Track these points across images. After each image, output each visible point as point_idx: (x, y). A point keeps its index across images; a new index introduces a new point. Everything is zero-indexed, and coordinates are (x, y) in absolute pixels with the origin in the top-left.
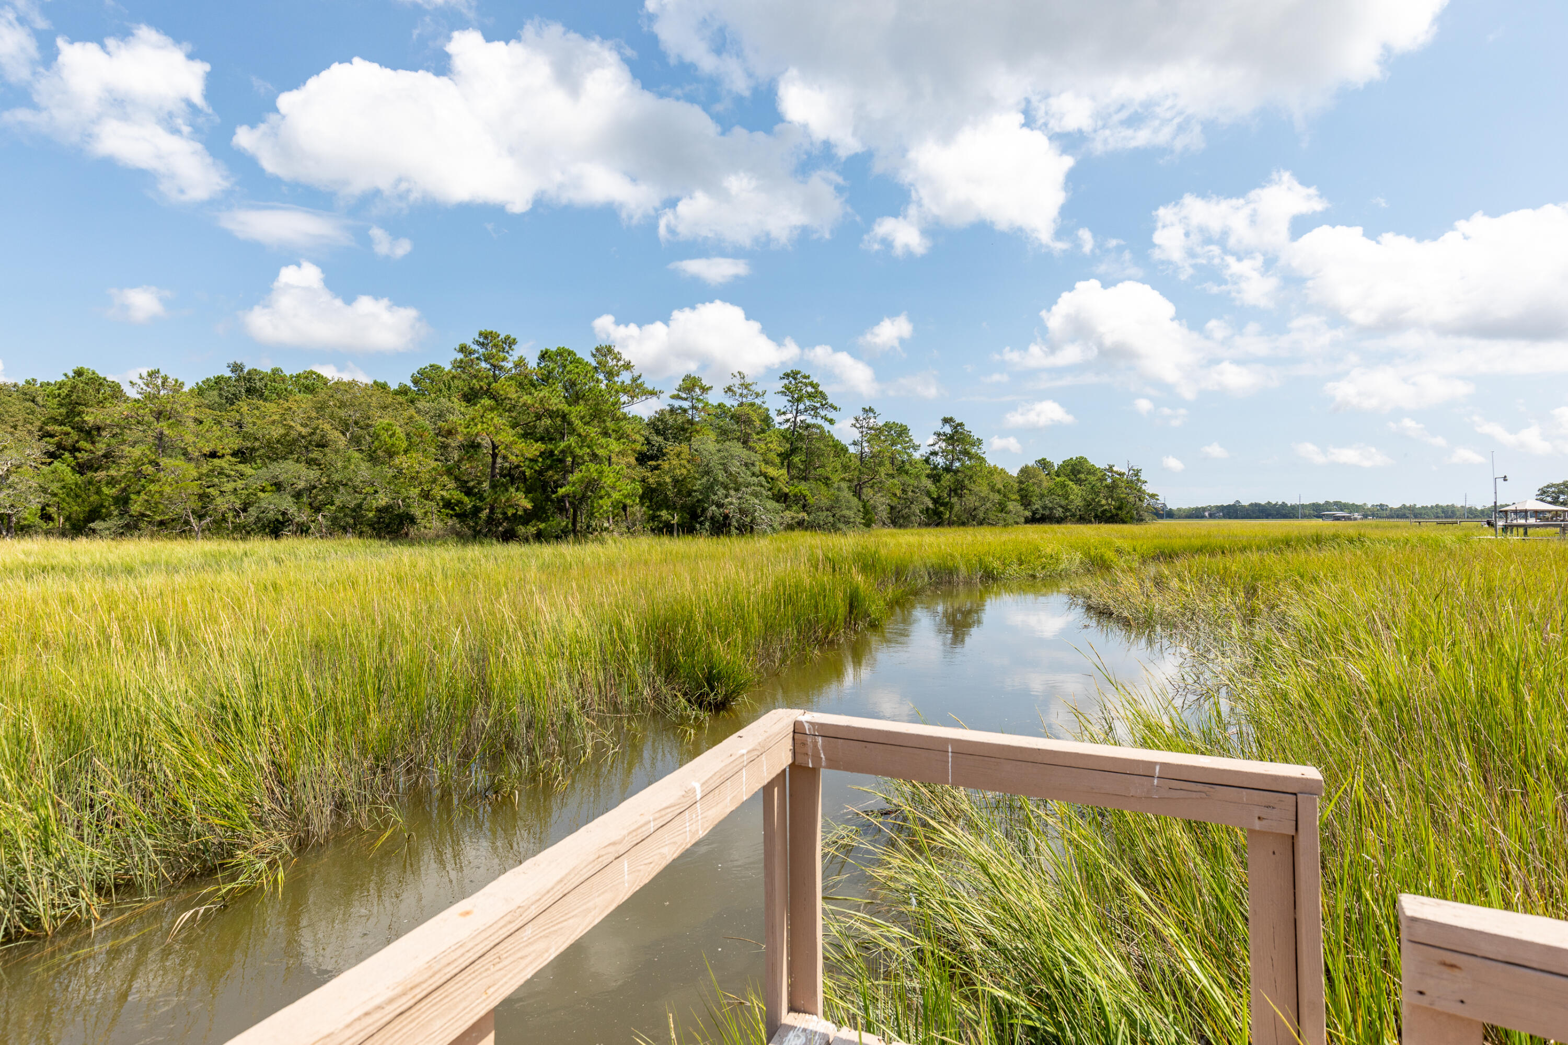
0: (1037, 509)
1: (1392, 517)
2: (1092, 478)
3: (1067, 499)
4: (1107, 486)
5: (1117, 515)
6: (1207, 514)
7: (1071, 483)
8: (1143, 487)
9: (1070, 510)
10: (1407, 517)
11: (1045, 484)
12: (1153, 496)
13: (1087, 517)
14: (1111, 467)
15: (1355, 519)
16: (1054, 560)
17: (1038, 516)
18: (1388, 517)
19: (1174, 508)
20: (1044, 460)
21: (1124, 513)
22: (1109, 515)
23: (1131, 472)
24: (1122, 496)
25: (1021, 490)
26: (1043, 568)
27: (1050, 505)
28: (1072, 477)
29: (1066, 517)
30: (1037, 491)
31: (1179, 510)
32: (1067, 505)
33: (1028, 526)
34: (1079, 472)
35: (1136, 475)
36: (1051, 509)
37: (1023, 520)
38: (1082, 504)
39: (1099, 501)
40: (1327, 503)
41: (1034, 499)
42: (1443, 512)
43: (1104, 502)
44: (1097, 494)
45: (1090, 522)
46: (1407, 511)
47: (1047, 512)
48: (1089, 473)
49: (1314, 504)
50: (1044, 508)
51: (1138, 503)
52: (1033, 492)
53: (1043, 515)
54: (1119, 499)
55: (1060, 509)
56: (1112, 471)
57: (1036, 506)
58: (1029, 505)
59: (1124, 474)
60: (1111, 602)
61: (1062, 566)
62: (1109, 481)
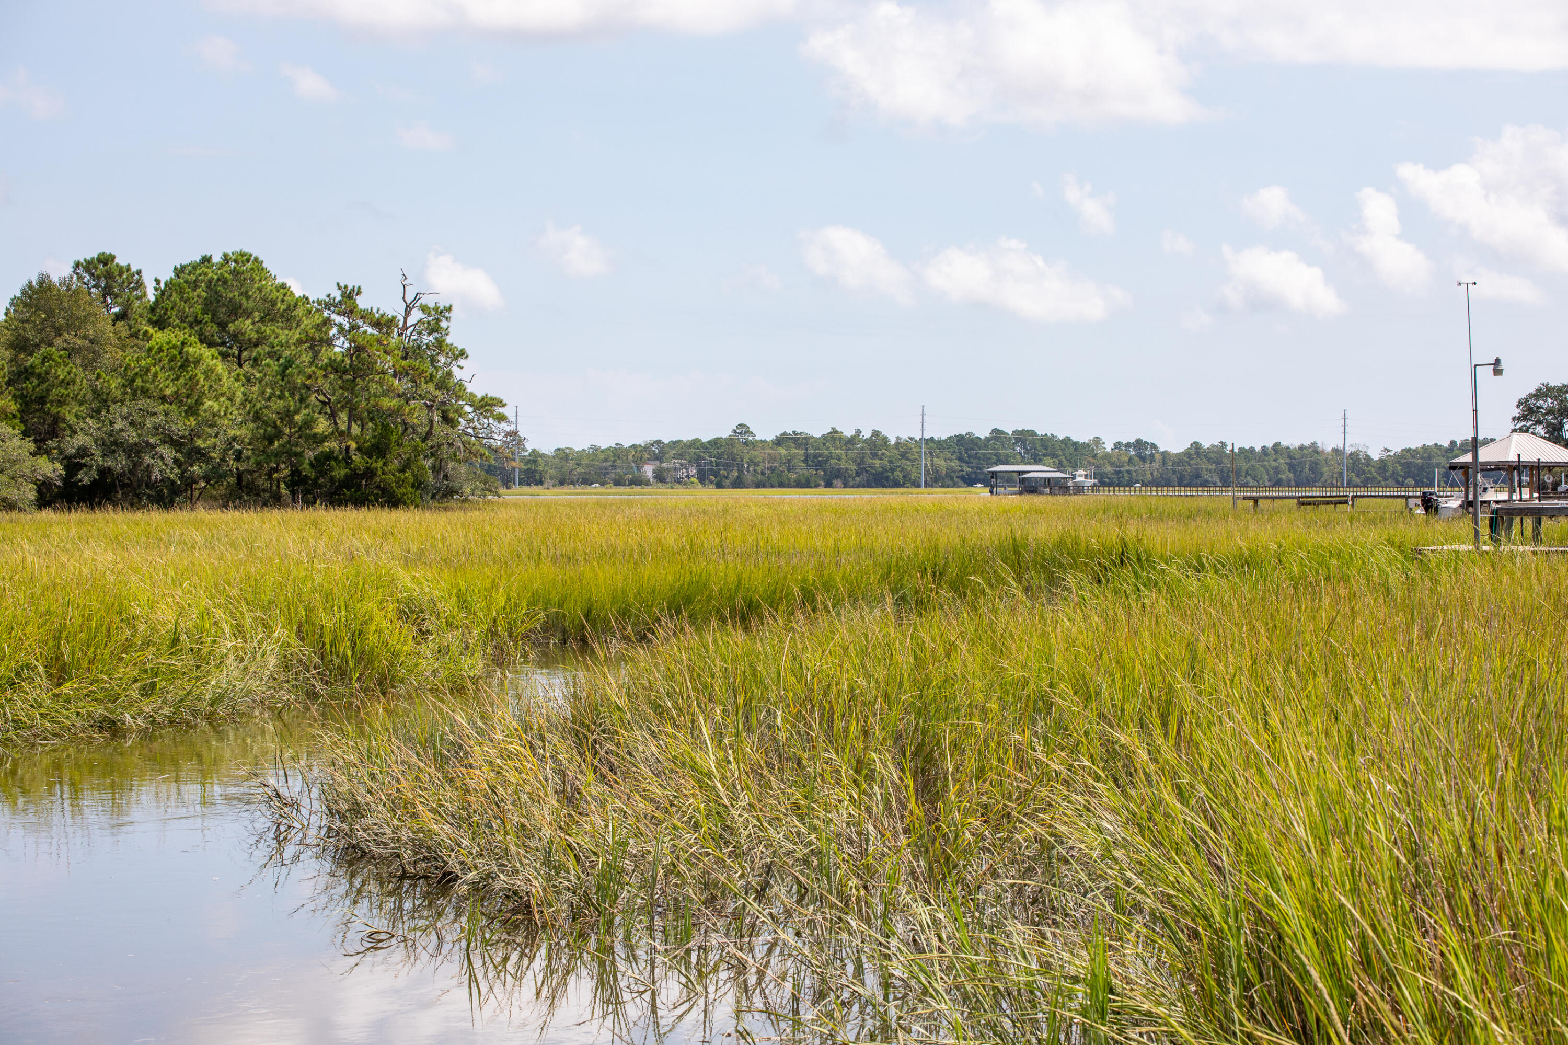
0: (83, 452)
1: (1168, 484)
2: (280, 334)
3: (192, 411)
4: (334, 367)
5: (370, 473)
6: (648, 470)
7: (207, 353)
8: (458, 374)
9: (199, 455)
10: (1205, 484)
11: (112, 355)
12: (487, 406)
13: (262, 482)
14: (349, 295)
15: (1079, 489)
16: (188, 660)
17: (85, 478)
18: (1157, 483)
19: (547, 448)
20: (106, 260)
21: (395, 464)
22: (340, 472)
23: (416, 315)
24: (388, 403)
25: (21, 374)
26: (148, 690)
27: (131, 436)
28: (212, 329)
29: (190, 482)
30: (83, 381)
31: (563, 455)
32: (194, 434)
33: (47, 515)
34: (236, 311)
35: (434, 328)
36: (135, 451)
37: (32, 495)
38: (244, 432)
39: (309, 423)
40: (997, 434)
41: (69, 413)
42: (1292, 467)
43: (322, 425)
44: (303, 394)
45: (274, 500)
46: (1205, 465)
47: (118, 464)
48: (268, 316)
49: (960, 439)
50: (112, 445)
51: (440, 430)
52: (67, 383)
53: (104, 472)
54: (375, 414)
55: (167, 452)
56: (350, 312)
57: (81, 440)
58: (53, 433)
59: (392, 322)
60: (443, 831)
61: (216, 681)
62: (341, 346)
